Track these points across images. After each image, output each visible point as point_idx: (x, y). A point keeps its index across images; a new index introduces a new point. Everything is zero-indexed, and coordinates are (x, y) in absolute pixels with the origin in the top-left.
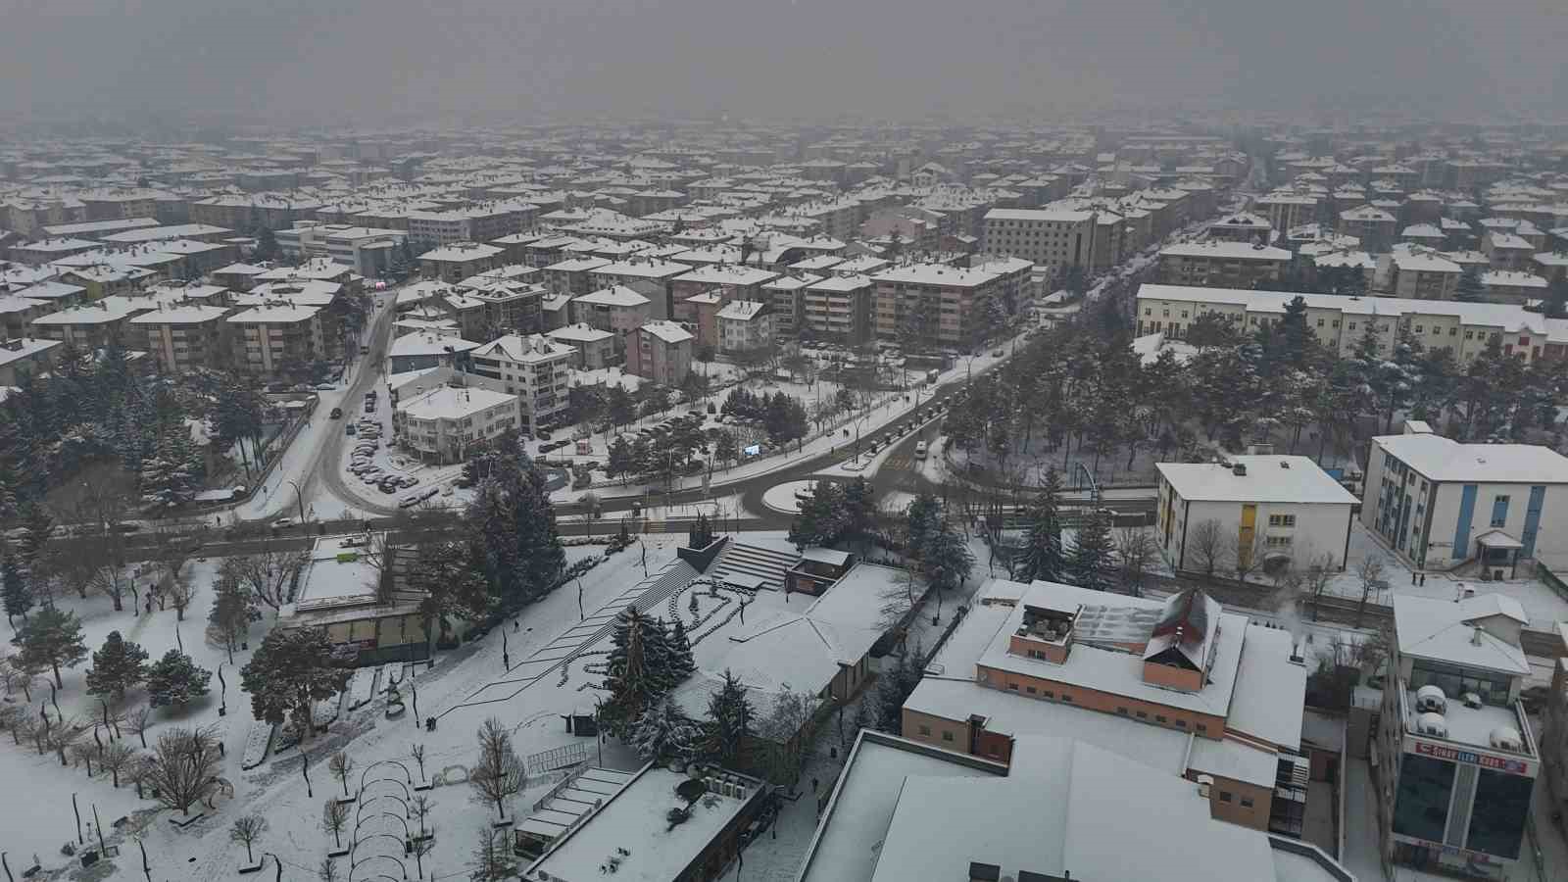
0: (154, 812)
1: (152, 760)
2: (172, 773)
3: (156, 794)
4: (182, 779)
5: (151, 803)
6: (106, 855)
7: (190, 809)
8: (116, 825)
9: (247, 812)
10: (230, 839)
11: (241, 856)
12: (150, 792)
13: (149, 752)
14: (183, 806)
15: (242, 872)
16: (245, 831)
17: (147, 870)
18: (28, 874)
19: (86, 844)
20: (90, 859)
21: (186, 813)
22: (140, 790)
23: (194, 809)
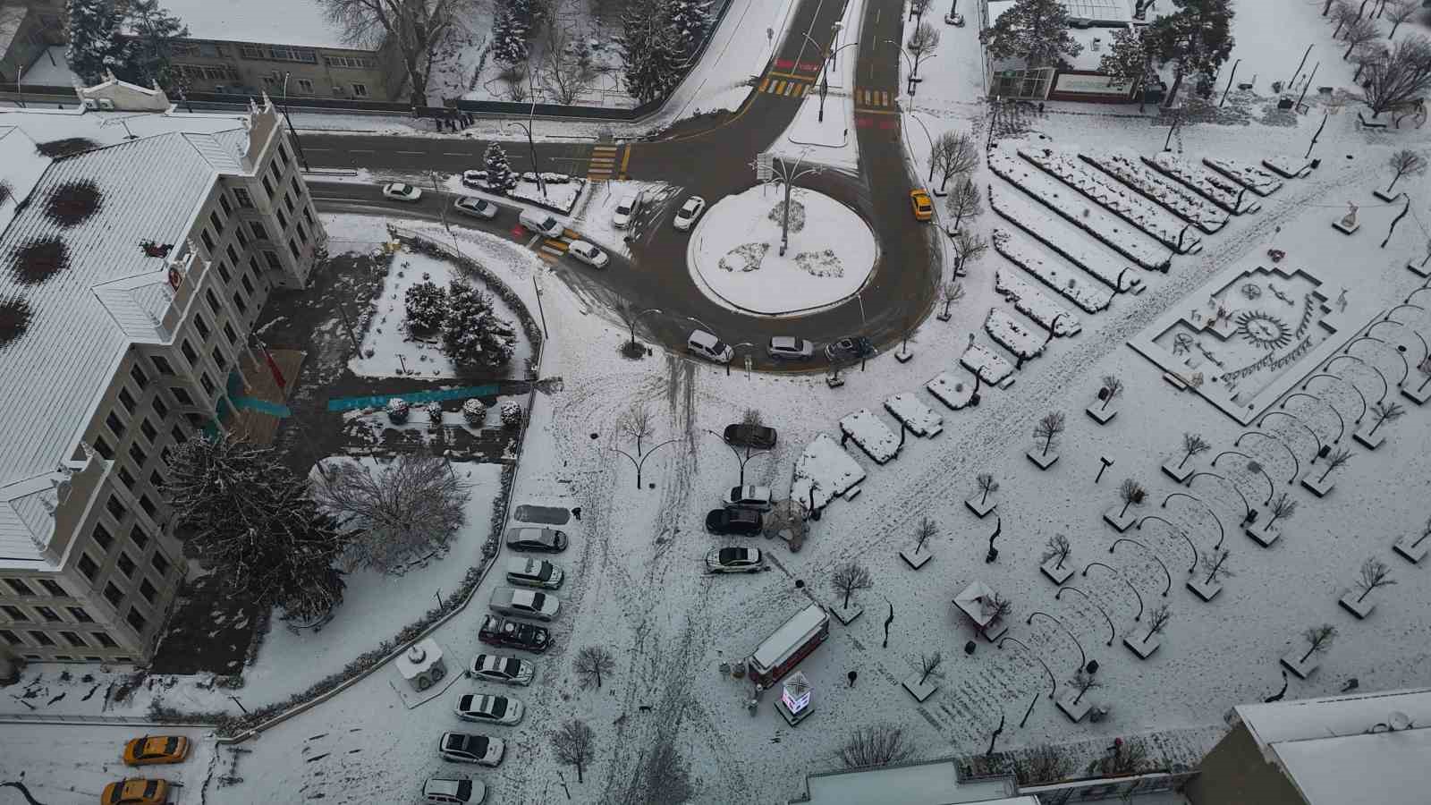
0: (1354, 98)
1: (1386, 53)
2: (1393, 74)
3: (1366, 85)
4: (1395, 85)
5: (1357, 90)
6: (1297, 109)
7: (1381, 115)
8: (1322, 90)
9: (1417, 148)
10: (1388, 161)
11: (1384, 180)
12: (1364, 80)
13: (1390, 46)
14: (1377, 109)
15: (1376, 194)
16: (1405, 164)
17: (1314, 141)
18: (1242, 87)
19: (1291, 92)
20: (1285, 104)
21: (1374, 117)
22: (1358, 74)
23: (1384, 117)
